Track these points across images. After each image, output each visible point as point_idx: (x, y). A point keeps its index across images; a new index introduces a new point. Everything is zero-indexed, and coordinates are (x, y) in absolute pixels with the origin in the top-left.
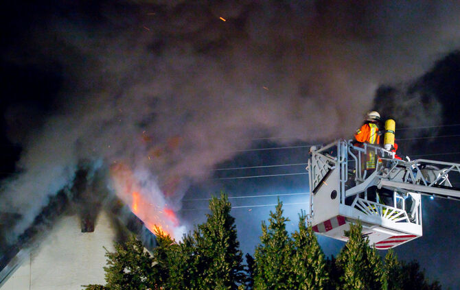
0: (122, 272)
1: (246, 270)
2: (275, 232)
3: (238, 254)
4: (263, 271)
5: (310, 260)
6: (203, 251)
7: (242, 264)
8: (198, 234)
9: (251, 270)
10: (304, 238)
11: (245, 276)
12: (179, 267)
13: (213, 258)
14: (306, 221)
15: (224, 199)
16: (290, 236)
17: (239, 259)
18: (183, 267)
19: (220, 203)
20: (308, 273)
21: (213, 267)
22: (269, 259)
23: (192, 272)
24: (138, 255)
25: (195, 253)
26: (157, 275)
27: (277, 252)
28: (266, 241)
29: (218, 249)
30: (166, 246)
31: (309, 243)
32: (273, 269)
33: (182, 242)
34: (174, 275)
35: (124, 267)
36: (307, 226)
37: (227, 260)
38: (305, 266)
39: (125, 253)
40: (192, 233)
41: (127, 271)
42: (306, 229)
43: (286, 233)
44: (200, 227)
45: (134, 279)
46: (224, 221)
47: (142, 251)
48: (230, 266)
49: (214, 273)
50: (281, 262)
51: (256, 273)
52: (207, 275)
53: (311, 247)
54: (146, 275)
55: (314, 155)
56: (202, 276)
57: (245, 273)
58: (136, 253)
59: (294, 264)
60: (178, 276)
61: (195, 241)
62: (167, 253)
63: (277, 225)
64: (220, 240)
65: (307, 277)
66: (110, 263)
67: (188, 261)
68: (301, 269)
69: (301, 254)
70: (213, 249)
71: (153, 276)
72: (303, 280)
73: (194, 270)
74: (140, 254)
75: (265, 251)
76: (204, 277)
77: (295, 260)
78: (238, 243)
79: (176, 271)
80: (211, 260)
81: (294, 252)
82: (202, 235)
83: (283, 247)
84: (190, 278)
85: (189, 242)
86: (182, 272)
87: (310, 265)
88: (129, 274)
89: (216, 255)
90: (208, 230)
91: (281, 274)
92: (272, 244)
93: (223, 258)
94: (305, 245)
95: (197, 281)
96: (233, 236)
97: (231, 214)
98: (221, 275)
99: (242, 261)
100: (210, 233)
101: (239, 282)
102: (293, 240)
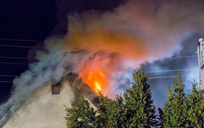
0: (76, 120)
1: (158, 118)
2: (177, 94)
3: (152, 108)
4: (169, 119)
5: (200, 112)
6: (129, 106)
7: (155, 114)
8: (126, 95)
9: (161, 118)
10: (195, 98)
11: (157, 122)
12: (114, 116)
13: (136, 111)
14: (197, 87)
15: (143, 73)
16: (186, 97)
17: (153, 111)
18: (116, 116)
19: (140, 76)
20: (199, 121)
21: (136, 116)
22: (173, 111)
23: (122, 120)
24: (86, 110)
25: (125, 107)
26: (99, 122)
27: (178, 107)
28: (171, 100)
29: (139, 105)
30: (106, 103)
31: (199, 101)
32: (176, 118)
33: (116, 100)
34: (111, 121)
35: (77, 117)
36: (197, 90)
37: (145, 111)
38: (197, 116)
39: (78, 108)
40: (123, 94)
41: (79, 120)
42: (197, 92)
43: (184, 95)
44: (127, 91)
45: (84, 125)
46: (142, 87)
47: (89, 107)
48: (147, 116)
49: (137, 120)
50: (181, 113)
51: (165, 120)
52: (132, 121)
53: (200, 103)
54: (91, 122)
55: (201, 44)
56: (129, 122)
57: (158, 120)
58: (85, 108)
59: (189, 115)
60: (114, 122)
61: (125, 100)
62: (106, 108)
63: (178, 90)
64: (140, 99)
65: (198, 123)
66: (68, 115)
67: (120, 113)
68: (194, 118)
69: (194, 108)
70: (136, 105)
71: (96, 122)
72: (196, 125)
73: (124, 119)
74: (88, 109)
75: (171, 106)
76: (130, 123)
77: (190, 112)
78: (152, 101)
79: (112, 119)
80: (135, 112)
81: (189, 107)
82: (129, 96)
83: (182, 104)
84: (121, 124)
85: (120, 101)
86: (116, 120)
87: (200, 116)
88: (81, 122)
89: (138, 108)
90: (132, 93)
91: (181, 121)
92: (175, 102)
93: (142, 111)
94: (196, 102)
95: (126, 125)
96: (149, 97)
97: (147, 82)
98: (142, 122)
99: (155, 113)
100: (134, 95)
101: (153, 126)
102: (189, 99)
